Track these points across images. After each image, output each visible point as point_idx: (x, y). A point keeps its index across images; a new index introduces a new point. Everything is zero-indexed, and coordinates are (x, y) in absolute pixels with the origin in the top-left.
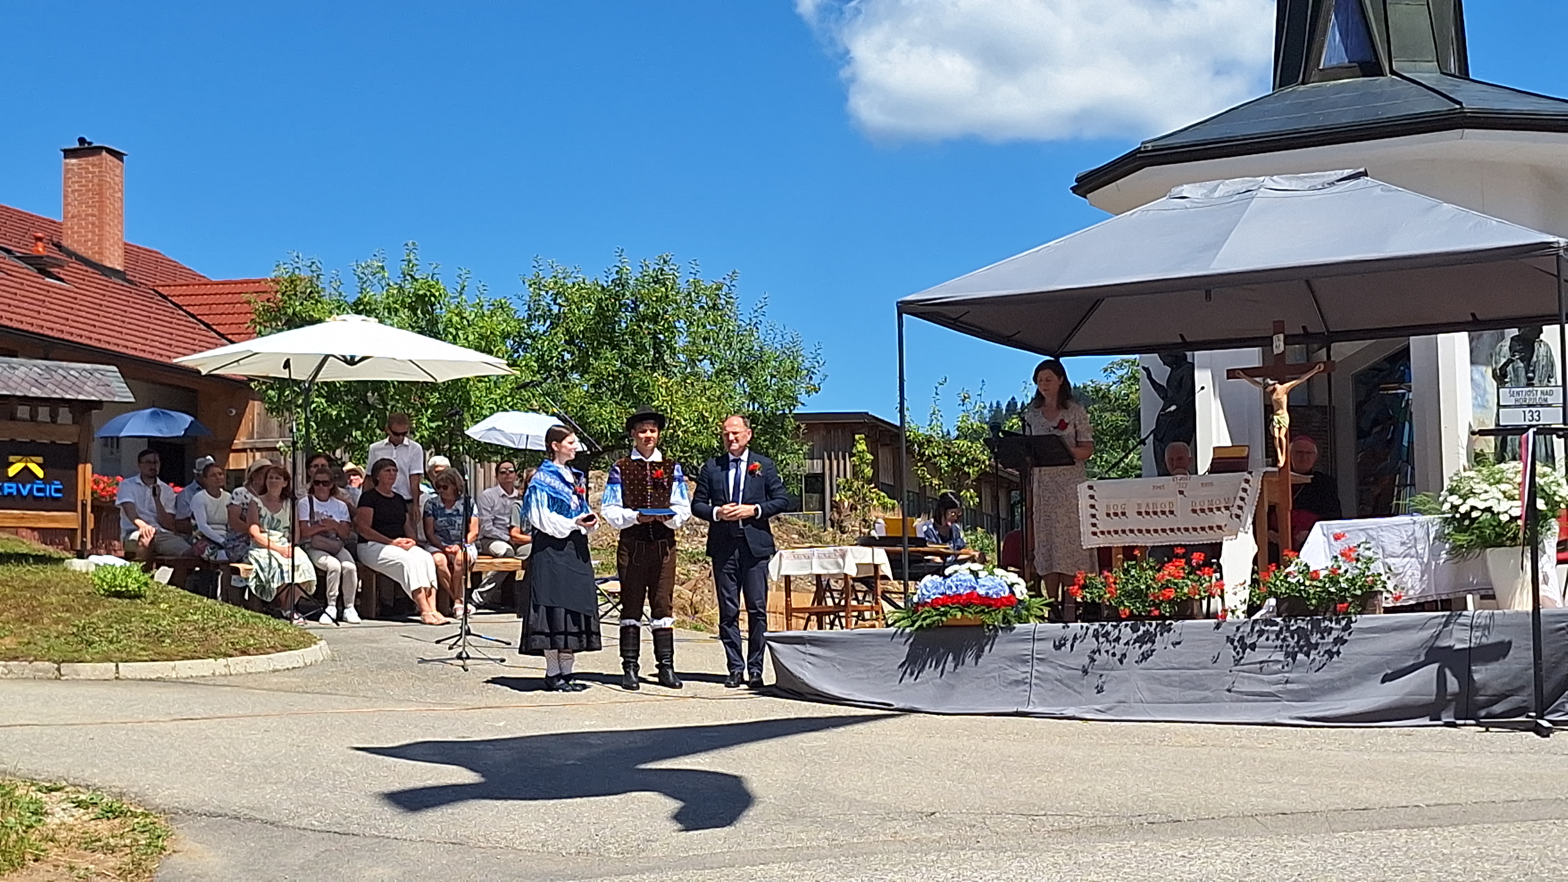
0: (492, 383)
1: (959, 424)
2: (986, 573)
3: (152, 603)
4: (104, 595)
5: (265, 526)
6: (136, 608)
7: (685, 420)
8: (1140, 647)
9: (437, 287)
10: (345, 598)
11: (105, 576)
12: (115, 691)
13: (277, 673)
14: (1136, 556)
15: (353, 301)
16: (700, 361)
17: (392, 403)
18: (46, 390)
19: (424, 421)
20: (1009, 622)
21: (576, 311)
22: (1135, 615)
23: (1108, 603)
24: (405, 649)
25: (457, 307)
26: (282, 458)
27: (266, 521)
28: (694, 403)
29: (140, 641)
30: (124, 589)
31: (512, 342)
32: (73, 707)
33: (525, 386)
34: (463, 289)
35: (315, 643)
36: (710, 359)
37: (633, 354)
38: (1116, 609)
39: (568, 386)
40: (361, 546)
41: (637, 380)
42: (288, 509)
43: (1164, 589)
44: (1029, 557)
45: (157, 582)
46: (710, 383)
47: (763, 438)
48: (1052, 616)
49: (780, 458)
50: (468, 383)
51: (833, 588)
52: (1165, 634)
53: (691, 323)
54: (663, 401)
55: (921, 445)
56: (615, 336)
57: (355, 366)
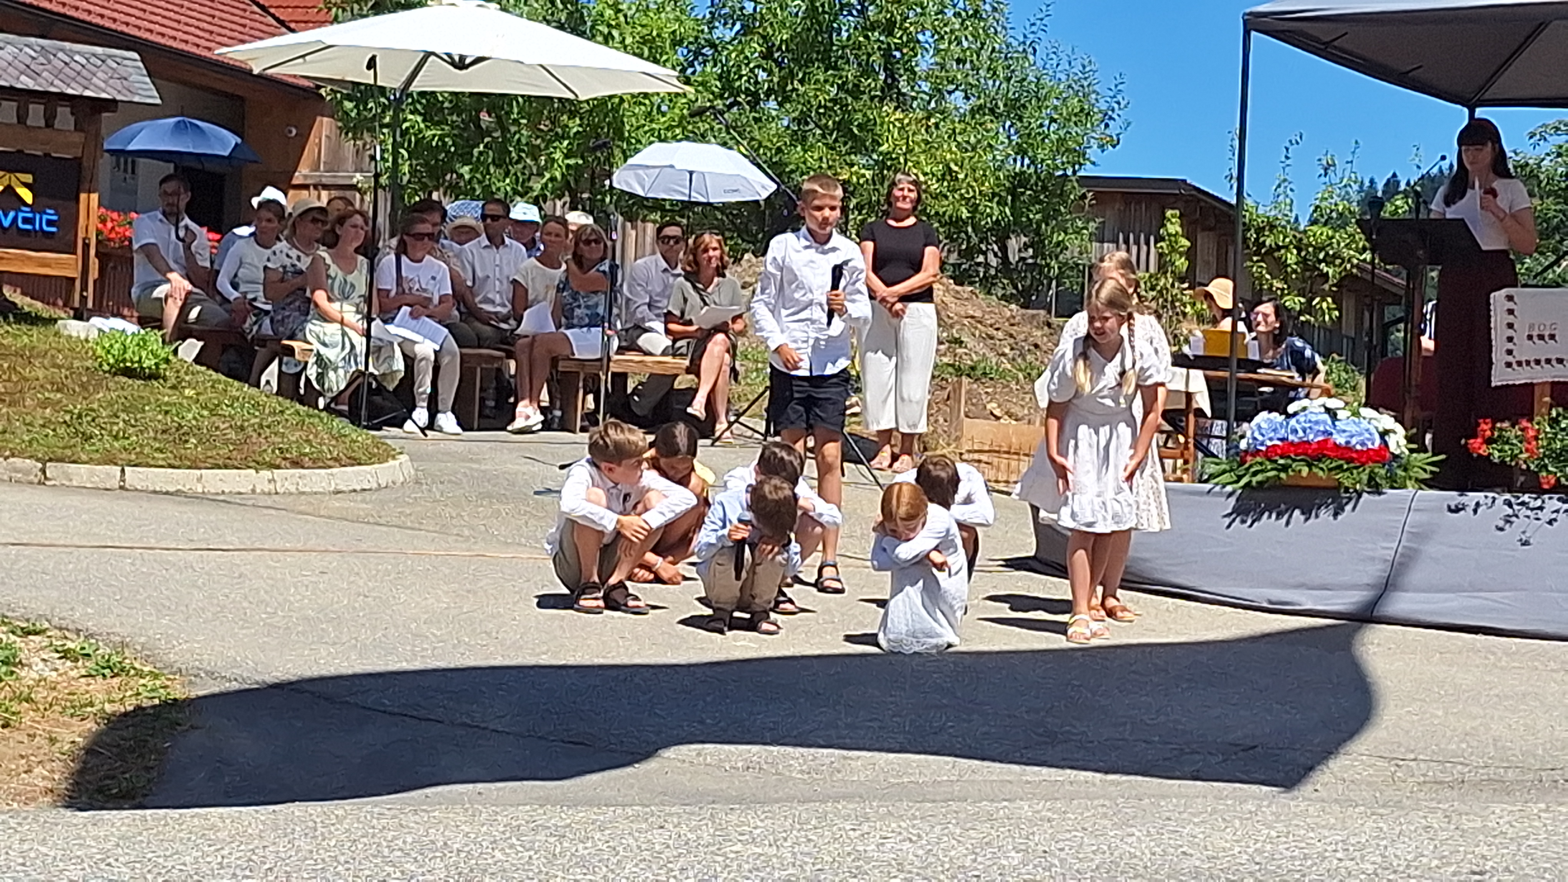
0: (655, 108)
1: (1317, 202)
2: (1349, 413)
3: (174, 387)
4: (109, 372)
5: (335, 293)
6: (151, 393)
10: (440, 398)
11: (111, 346)
12: (118, 505)
13: (339, 495)
16: (950, 93)
17: (516, 128)
18: (40, 80)
19: (558, 155)
20: (1377, 485)
21: (778, 10)
23: (1525, 467)
24: (516, 474)
27: (337, 282)
28: (939, 152)
29: (155, 439)
30: (136, 365)
31: (686, 52)
32: (61, 523)
33: (701, 113)
35: (394, 458)
36: (965, 91)
37: (856, 77)
38: (1538, 475)
39: (760, 119)
41: (859, 116)
42: (365, 271)
45: (181, 360)
46: (963, 126)
49: (1054, 239)
50: (620, 104)
53: (941, 37)
54: (896, 145)
55: (1260, 230)
56: (831, 50)
57: (464, 71)
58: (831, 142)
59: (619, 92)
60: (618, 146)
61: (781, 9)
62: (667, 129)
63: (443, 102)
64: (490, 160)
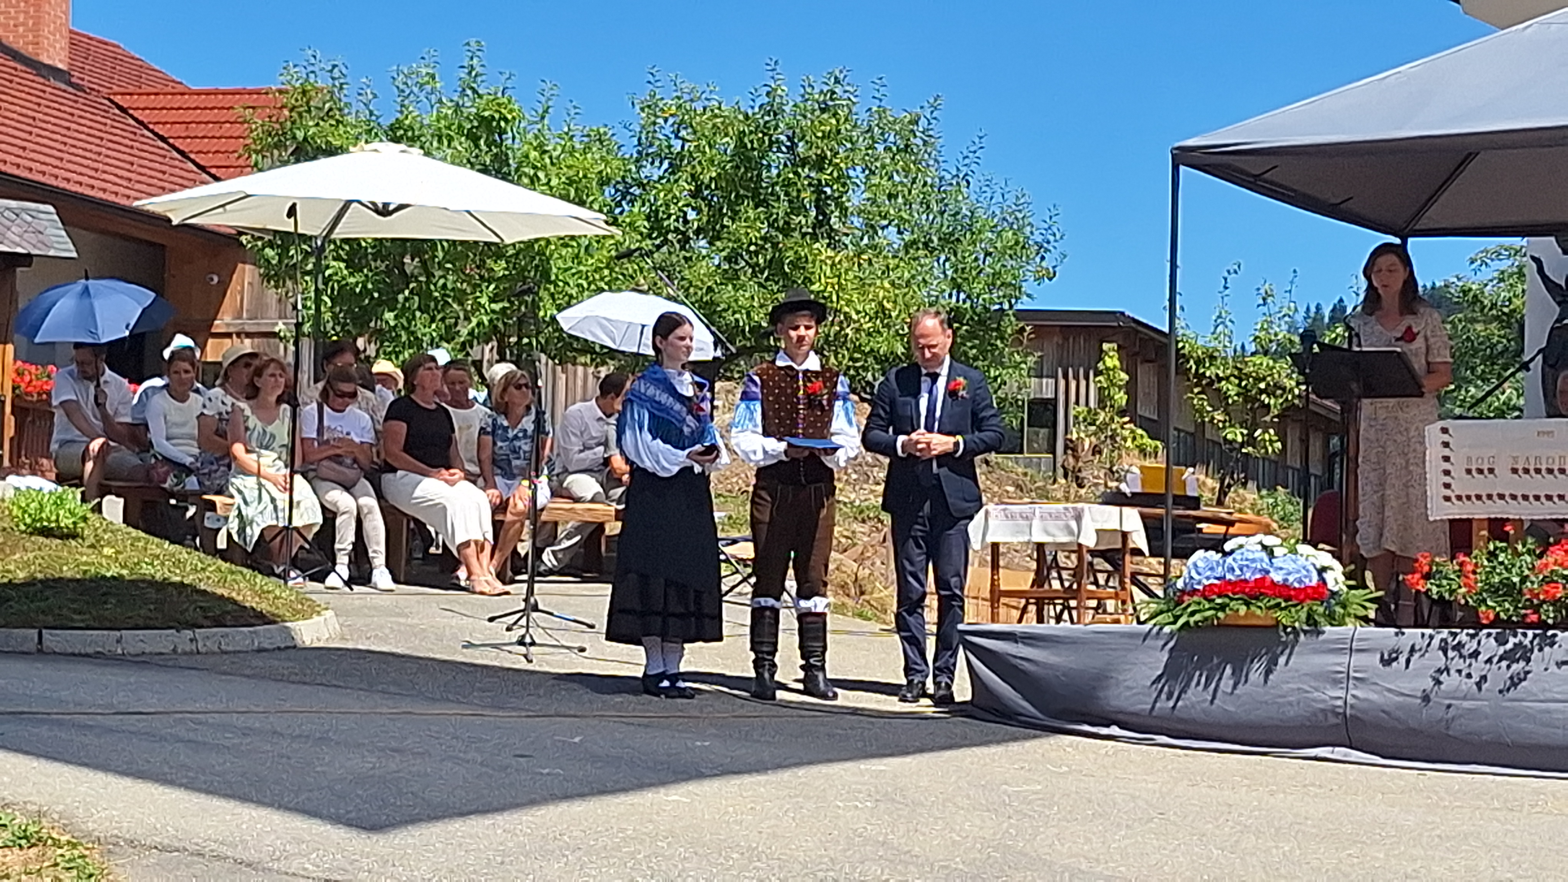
0: (583, 250)
1: (1257, 333)
2: (1286, 551)
3: (92, 546)
4: (25, 532)
5: (254, 444)
6: (69, 553)
7: (858, 312)
8: (1509, 667)
9: (510, 106)
11: (28, 505)
12: (36, 669)
13: (264, 654)
14: (1507, 533)
15: (388, 124)
16: (883, 228)
17: (441, 273)
19: (484, 300)
20: (1316, 623)
21: (707, 149)
22: (1503, 620)
23: (1463, 602)
24: (446, 627)
25: (536, 137)
26: (282, 346)
27: (256, 434)
28: (872, 289)
29: (74, 601)
30: (53, 525)
31: (613, 192)
33: (629, 254)
34: (546, 111)
35: (321, 614)
36: (898, 226)
37: (786, 213)
38: (1475, 610)
39: (691, 258)
40: (387, 477)
41: (790, 253)
42: (287, 420)
43: (1547, 583)
44: (1351, 529)
45: (102, 518)
46: (897, 260)
47: (969, 344)
48: (1381, 619)
49: (992, 375)
50: (547, 247)
51: (1062, 565)
52: (1547, 649)
53: (874, 173)
54: (827, 283)
55: (1199, 362)
56: (761, 187)
57: (388, 218)
58: (762, 281)
59: (546, 236)
60: (546, 289)
61: (710, 147)
62: (595, 271)
63: (366, 248)
64: (416, 306)
